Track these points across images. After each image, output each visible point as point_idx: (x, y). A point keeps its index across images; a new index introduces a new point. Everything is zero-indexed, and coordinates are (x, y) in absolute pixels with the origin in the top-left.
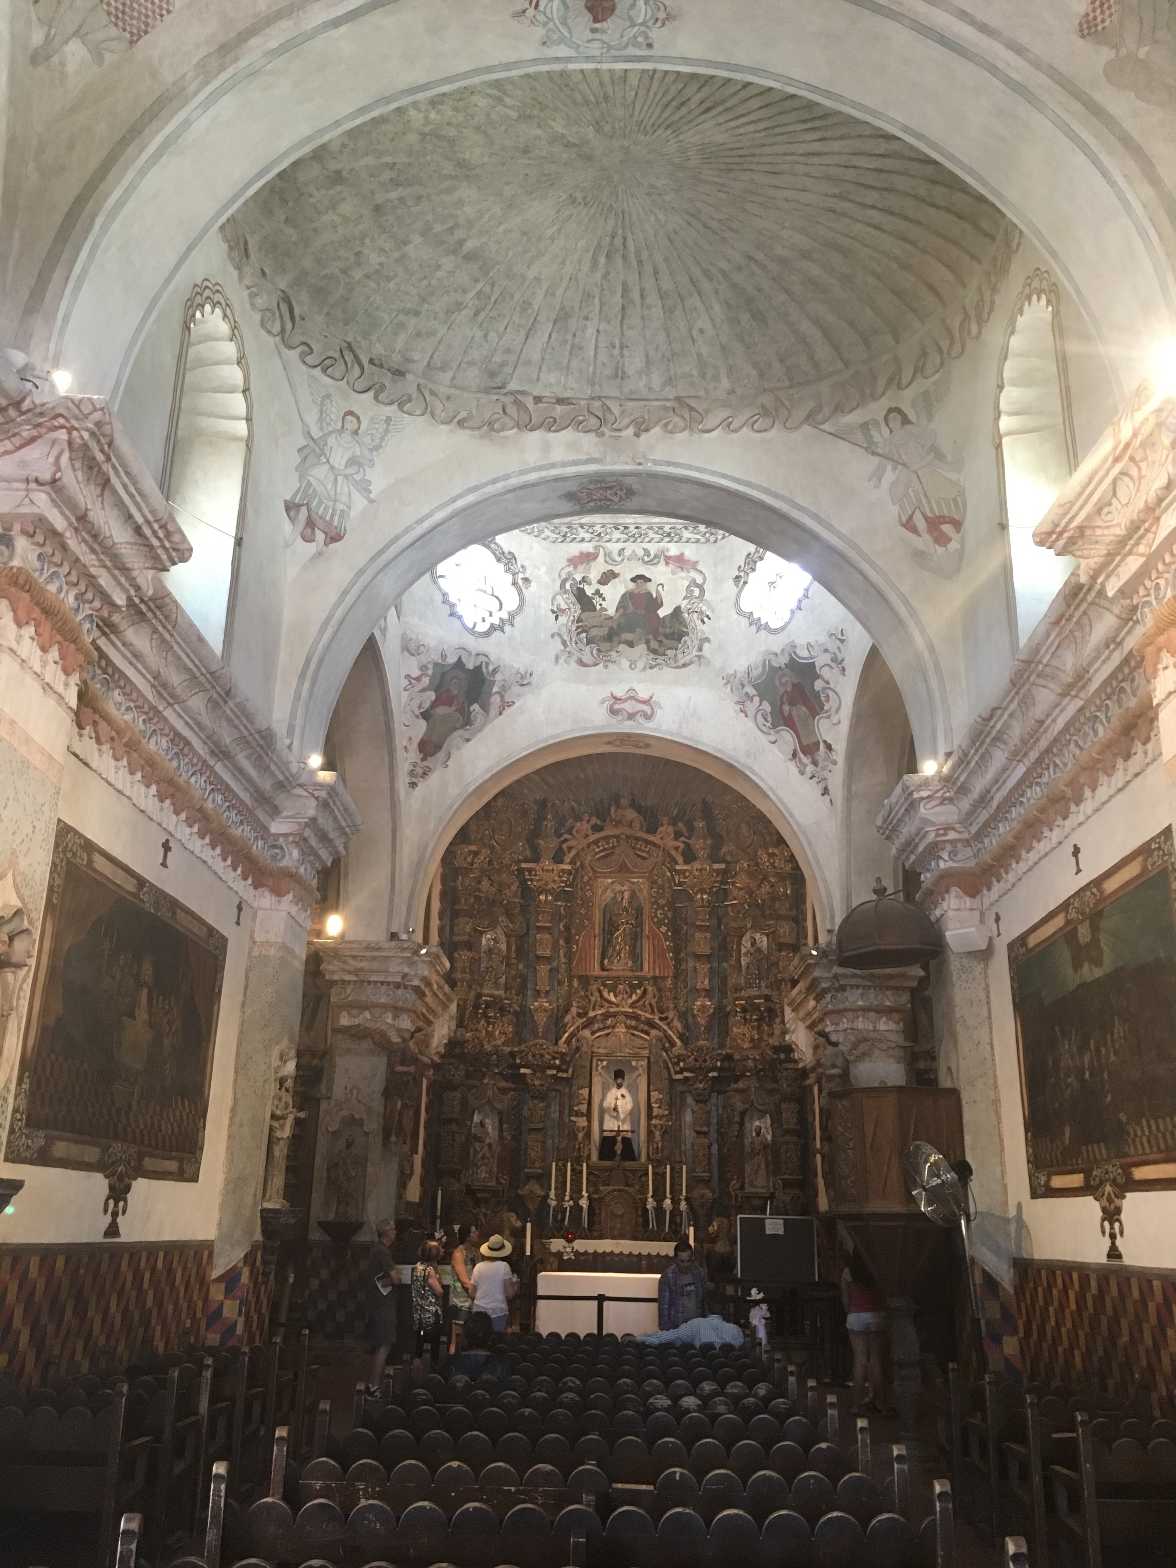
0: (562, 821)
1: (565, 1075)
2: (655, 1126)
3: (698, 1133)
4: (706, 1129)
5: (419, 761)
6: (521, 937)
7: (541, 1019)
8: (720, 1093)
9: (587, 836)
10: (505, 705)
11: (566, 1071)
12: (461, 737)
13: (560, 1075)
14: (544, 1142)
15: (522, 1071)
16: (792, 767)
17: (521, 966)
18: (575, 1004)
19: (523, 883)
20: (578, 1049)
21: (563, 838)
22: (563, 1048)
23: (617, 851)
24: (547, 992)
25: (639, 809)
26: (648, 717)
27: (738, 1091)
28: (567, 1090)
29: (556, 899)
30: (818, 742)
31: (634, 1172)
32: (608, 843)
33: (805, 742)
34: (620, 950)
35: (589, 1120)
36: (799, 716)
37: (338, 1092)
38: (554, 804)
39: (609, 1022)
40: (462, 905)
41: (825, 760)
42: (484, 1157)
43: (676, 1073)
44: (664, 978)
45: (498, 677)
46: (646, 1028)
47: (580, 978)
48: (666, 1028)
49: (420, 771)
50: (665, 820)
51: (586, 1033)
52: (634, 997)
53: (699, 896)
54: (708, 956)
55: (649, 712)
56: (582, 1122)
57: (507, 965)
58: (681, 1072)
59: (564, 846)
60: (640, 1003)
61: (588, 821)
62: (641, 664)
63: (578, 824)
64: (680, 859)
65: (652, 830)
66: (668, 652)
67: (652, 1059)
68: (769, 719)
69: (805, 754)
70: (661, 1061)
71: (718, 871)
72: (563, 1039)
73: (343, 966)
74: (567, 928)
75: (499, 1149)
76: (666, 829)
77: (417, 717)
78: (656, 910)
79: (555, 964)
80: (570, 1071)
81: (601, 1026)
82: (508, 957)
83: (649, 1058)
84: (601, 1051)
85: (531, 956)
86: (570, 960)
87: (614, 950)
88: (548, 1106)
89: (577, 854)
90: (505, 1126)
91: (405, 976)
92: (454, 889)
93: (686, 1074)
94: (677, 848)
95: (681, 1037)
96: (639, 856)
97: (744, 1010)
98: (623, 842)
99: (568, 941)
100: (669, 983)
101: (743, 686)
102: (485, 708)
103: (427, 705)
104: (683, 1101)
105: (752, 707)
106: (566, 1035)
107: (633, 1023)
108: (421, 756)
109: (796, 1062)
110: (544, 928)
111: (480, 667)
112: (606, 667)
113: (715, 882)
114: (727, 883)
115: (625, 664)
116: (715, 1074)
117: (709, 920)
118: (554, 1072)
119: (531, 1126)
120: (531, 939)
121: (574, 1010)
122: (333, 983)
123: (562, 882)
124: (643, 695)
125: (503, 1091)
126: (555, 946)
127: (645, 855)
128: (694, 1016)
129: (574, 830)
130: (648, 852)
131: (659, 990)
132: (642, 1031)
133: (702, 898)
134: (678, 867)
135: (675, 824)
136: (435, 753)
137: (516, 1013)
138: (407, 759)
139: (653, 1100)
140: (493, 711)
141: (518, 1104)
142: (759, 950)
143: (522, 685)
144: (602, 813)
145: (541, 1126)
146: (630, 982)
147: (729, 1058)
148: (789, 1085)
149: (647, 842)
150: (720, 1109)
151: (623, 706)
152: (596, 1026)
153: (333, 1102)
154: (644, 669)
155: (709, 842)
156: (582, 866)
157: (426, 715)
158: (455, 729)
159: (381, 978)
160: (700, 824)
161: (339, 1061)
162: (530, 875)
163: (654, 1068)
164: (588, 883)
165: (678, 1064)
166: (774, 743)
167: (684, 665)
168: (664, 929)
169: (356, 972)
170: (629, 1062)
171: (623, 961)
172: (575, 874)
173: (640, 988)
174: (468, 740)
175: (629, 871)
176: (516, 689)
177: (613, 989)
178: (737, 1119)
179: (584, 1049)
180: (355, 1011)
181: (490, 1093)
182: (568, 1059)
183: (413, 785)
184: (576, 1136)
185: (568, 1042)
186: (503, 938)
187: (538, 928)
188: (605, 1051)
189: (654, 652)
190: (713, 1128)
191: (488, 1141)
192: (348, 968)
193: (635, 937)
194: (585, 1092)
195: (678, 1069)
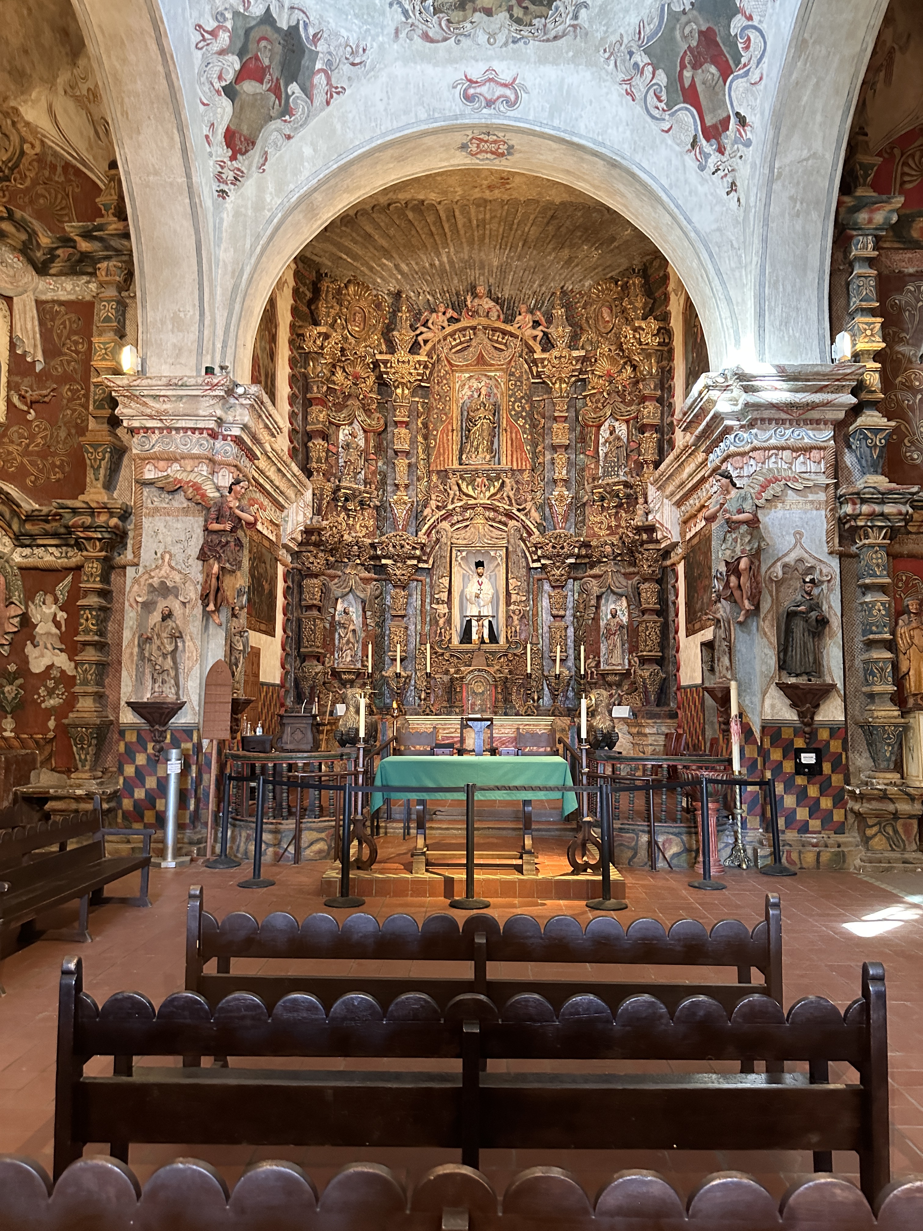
0: (417, 316)
1: (425, 566)
2: (514, 613)
3: (554, 617)
4: (562, 613)
5: (226, 160)
6: (380, 434)
7: (401, 512)
8: (575, 579)
9: (443, 328)
10: (333, 91)
11: (426, 562)
12: (279, 130)
13: (421, 565)
14: (406, 628)
15: (384, 561)
16: (690, 161)
17: (380, 464)
18: (433, 497)
19: (380, 377)
20: (438, 540)
21: (418, 332)
22: (423, 539)
23: (474, 343)
24: (407, 486)
25: (496, 300)
26: (512, 104)
27: (595, 577)
28: (428, 580)
29: (413, 394)
30: (729, 117)
31: (493, 653)
32: (464, 336)
33: (710, 121)
34: (478, 445)
35: (450, 609)
36: (704, 83)
37: (147, 556)
38: (408, 298)
39: (467, 515)
40: (315, 392)
41: (735, 142)
42: (348, 642)
43: (534, 561)
44: (521, 471)
45: (321, 47)
46: (504, 519)
47: (438, 472)
48: (524, 518)
49: (231, 176)
50: (523, 308)
51: (445, 525)
52: (493, 491)
53: (557, 386)
54: (567, 447)
55: (513, 97)
56: (443, 609)
57: (366, 460)
58: (538, 560)
59: (420, 339)
60: (498, 496)
61: (444, 313)
62: (501, 38)
63: (434, 315)
64: (538, 348)
65: (509, 320)
66: (535, 21)
67: (510, 549)
68: (664, 97)
69: (708, 140)
70: (518, 550)
71: (577, 359)
72: (424, 531)
73: (143, 409)
74: (425, 425)
75: (363, 635)
76: (524, 319)
77: (218, 92)
78: (514, 403)
79: (413, 460)
80: (431, 562)
81: (461, 518)
82: (366, 451)
83: (507, 548)
84: (460, 541)
85: (390, 452)
86: (429, 455)
87: (472, 446)
88: (410, 595)
89: (434, 347)
90: (369, 613)
91: (220, 421)
92: (305, 376)
93: (543, 561)
94: (535, 338)
95: (539, 526)
96: (496, 348)
97: (602, 499)
98: (480, 334)
99: (426, 438)
100: (526, 476)
101: (631, 54)
102: (307, 91)
103: (230, 77)
104: (540, 589)
105: (640, 84)
106: (426, 526)
107: (492, 514)
108: (230, 153)
109: (658, 542)
110: (402, 422)
111: (297, 27)
112: (458, 42)
113: (573, 371)
114: (586, 372)
115: (482, 38)
116: (572, 560)
117: (567, 410)
118: (415, 562)
119: (394, 613)
120: (390, 436)
121: (433, 504)
122: (132, 431)
123: (418, 374)
124: (506, 76)
125: (366, 581)
126: (413, 442)
127: (503, 347)
128: (551, 507)
129: (430, 322)
130: (505, 344)
131: (517, 482)
132: (500, 522)
133: (561, 389)
134: (536, 356)
135: (532, 313)
136: (247, 151)
137: (377, 508)
138: (210, 154)
139: (511, 587)
140: (319, 98)
141: (381, 593)
142: (619, 438)
143: (353, 64)
144: (459, 306)
145: (403, 613)
146: (488, 475)
147: (586, 545)
148: (650, 566)
149: (504, 333)
150: (576, 595)
151: (478, 90)
152: (455, 518)
153: (141, 569)
154: (506, 44)
155: (568, 329)
156: (439, 360)
157: (230, 92)
158: (271, 118)
159: (191, 425)
160: (559, 312)
161: (146, 522)
162: (386, 367)
163: (513, 557)
164: (444, 377)
165: (535, 553)
166: (667, 132)
167: (556, 38)
168: (521, 422)
169: (158, 416)
170: (488, 552)
171: (481, 455)
172: (430, 367)
173: (498, 480)
174: (289, 137)
175: (486, 363)
176: (346, 68)
177: (471, 482)
178: (593, 602)
179: (444, 540)
180: (162, 464)
181: (352, 582)
182: (428, 550)
183: (223, 194)
184: (437, 622)
185: (428, 534)
186: (361, 435)
187: (396, 423)
188: (465, 542)
189: (519, 21)
190: (569, 613)
191: (352, 627)
192: (148, 411)
193: (494, 432)
194: (445, 581)
195: (535, 557)
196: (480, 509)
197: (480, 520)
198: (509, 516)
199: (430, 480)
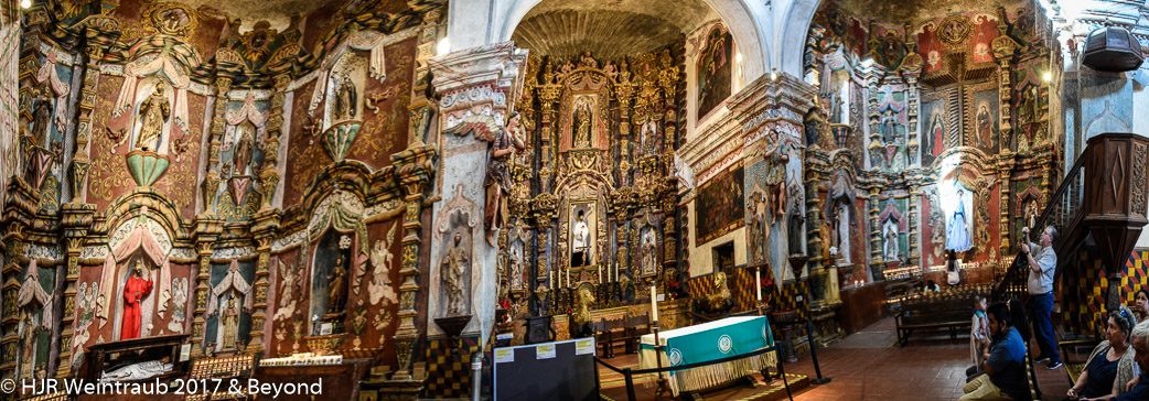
2: (600, 243)
7: (545, 180)
9: (569, 72)
15: (536, 216)
17: (532, 150)
18: (561, 170)
20: (563, 198)
21: (555, 74)
23: (583, 79)
24: (547, 163)
25: (594, 59)
32: (579, 76)
34: (582, 137)
35: (568, 244)
37: (447, 191)
39: (578, 180)
42: (516, 273)
44: (604, 151)
46: (596, 181)
47: (563, 154)
48: (606, 180)
50: (608, 62)
51: (567, 187)
52: (590, 163)
54: (627, 136)
59: (557, 77)
60: (593, 167)
61: (569, 65)
63: (564, 66)
70: (603, 202)
72: (556, 191)
74: (556, 126)
75: (523, 268)
76: (608, 68)
79: (550, 147)
81: (574, 182)
83: (597, 201)
84: (574, 198)
85: (538, 143)
86: (558, 143)
87: (579, 137)
93: (616, 208)
94: (614, 77)
95: (613, 185)
100: (606, 154)
106: (558, 189)
107: (590, 179)
116: (630, 206)
120: (538, 133)
121: (561, 173)
126: (550, 136)
127: (597, 81)
128: (620, 172)
129: (562, 69)
132: (594, 184)
135: (612, 65)
139: (599, 227)
142: (652, 131)
147: (636, 196)
153: (443, 203)
163: (600, 206)
164: (568, 97)
170: (586, 205)
171: (584, 142)
173: (593, 157)
175: (588, 90)
177: (580, 159)
179: (566, 197)
185: (559, 193)
191: (518, 263)
193: (590, 129)
195: (611, 206)
196: (585, 176)
197: (584, 182)
198: (599, 179)
199: (558, 158)
